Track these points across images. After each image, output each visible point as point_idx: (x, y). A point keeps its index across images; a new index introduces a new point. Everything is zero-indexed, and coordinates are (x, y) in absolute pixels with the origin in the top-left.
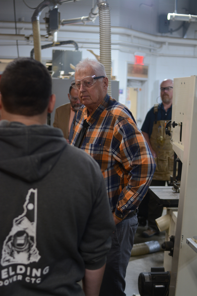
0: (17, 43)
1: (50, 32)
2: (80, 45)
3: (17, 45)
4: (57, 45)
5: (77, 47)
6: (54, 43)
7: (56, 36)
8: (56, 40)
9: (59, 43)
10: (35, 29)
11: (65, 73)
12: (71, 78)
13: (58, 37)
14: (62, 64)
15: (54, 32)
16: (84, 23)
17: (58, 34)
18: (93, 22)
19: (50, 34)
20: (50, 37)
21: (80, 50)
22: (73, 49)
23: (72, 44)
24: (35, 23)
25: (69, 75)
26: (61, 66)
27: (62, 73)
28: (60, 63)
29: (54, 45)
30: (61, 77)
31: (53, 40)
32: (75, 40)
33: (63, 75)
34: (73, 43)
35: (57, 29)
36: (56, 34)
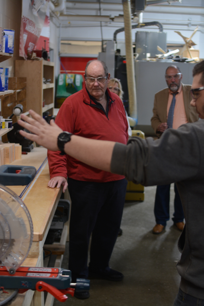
0: (101, 24)
1: (135, 13)
2: (164, 27)
3: (101, 26)
4: (142, 26)
5: (161, 29)
6: (139, 24)
7: (142, 17)
8: (141, 21)
9: (144, 25)
10: (125, 10)
11: (151, 55)
12: (158, 61)
13: (143, 19)
14: (146, 46)
15: (140, 13)
16: (169, 3)
17: (143, 16)
18: (180, 2)
19: (135, 15)
20: (136, 18)
21: (164, 31)
22: (158, 31)
23: (156, 25)
24: (125, 4)
25: (156, 57)
26: (145, 48)
27: (148, 55)
28: (144, 45)
29: (139, 26)
30: (148, 59)
31: (138, 21)
32: (160, 22)
33: (149, 58)
34: (158, 25)
35: (143, 10)
36: (141, 14)
